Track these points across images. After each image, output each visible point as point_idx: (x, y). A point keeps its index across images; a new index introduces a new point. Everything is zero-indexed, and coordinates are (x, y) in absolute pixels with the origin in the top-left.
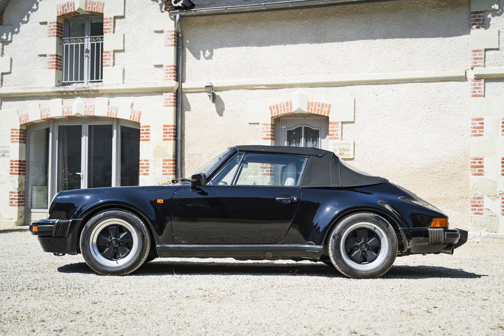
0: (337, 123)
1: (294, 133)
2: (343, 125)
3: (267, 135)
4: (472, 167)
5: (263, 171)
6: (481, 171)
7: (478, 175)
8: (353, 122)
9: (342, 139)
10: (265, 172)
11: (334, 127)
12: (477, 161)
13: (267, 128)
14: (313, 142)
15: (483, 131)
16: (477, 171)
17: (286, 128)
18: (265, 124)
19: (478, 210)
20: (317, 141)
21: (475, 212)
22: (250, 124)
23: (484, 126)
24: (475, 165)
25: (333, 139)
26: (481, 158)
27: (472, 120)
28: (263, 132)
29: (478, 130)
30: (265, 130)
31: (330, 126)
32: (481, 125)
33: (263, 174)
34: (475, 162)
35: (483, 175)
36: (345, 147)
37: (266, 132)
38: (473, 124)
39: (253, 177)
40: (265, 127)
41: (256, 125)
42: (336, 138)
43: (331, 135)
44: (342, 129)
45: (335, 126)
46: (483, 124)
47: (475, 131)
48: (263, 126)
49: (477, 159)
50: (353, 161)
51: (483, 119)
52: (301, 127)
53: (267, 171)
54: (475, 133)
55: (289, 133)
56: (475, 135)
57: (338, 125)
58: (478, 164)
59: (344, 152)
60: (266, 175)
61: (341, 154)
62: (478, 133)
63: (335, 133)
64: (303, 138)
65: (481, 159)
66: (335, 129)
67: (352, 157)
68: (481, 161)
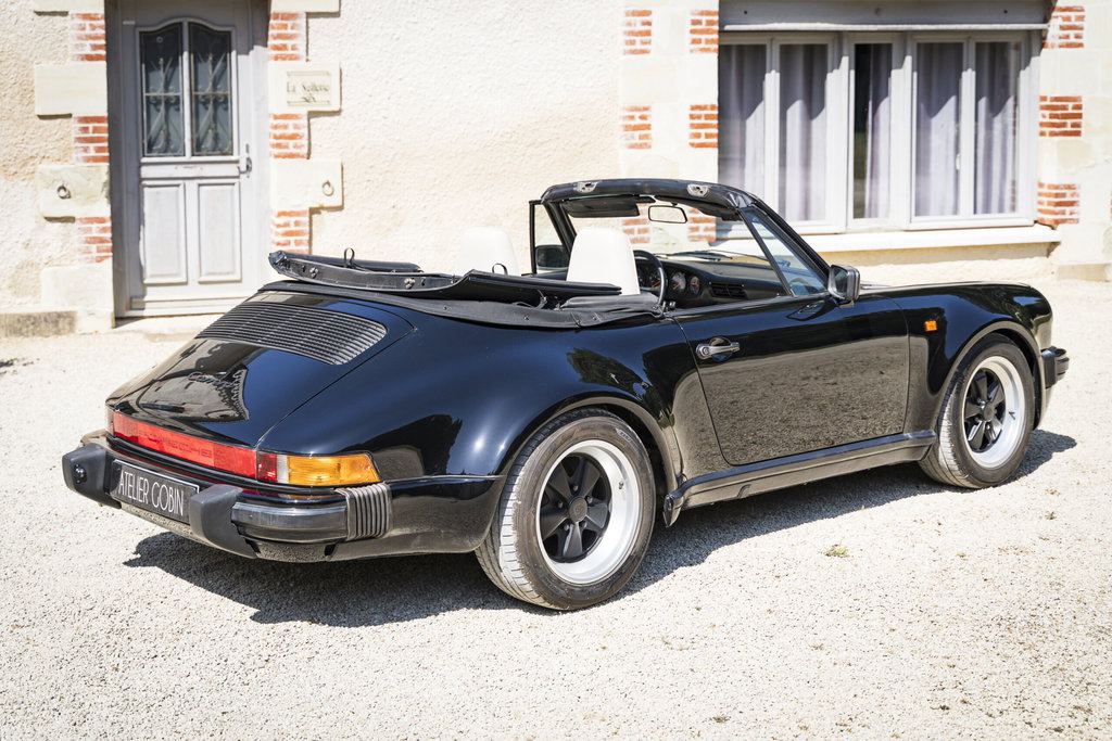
0: (292, 16)
1: (159, 39)
2: (310, 20)
3: (95, 47)
4: (627, 128)
5: (86, 150)
6: (646, 136)
7: (640, 146)
8: (336, 15)
9: (307, 60)
10: (92, 153)
11: (285, 26)
12: (637, 114)
13: (93, 27)
14: (214, 65)
15: (649, 43)
16: (637, 137)
17: (136, 26)
18: (86, 17)
19: (640, 231)
20: (225, 60)
21: (632, 236)
22: (40, 14)
23: (653, 28)
24: (632, 123)
25: (284, 59)
26: (646, 105)
27: (627, 14)
28: (80, 38)
29: (638, 39)
30: (88, 31)
31: (272, 22)
32: (646, 28)
33: (88, 160)
34: (632, 118)
35: (650, 147)
36: (319, 81)
37: (90, 37)
38: (629, 24)
39: (57, 166)
40: (88, 23)
41: (58, 18)
42: (294, 58)
43: (276, 48)
44: (307, 33)
45: (290, 23)
46: (649, 24)
47: (633, 43)
48: (81, 22)
49: (637, 109)
50: (337, 117)
51: (647, 13)
52: (181, 24)
53: (99, 150)
54: (633, 47)
55: (147, 38)
56: (633, 52)
57: (298, 21)
58: (638, 122)
59: (315, 95)
60: (96, 160)
61: (307, 101)
62: (638, 46)
63: (289, 43)
64: (186, 54)
65: (646, 109)
66: (289, 31)
67: (336, 109)
68: (645, 113)
